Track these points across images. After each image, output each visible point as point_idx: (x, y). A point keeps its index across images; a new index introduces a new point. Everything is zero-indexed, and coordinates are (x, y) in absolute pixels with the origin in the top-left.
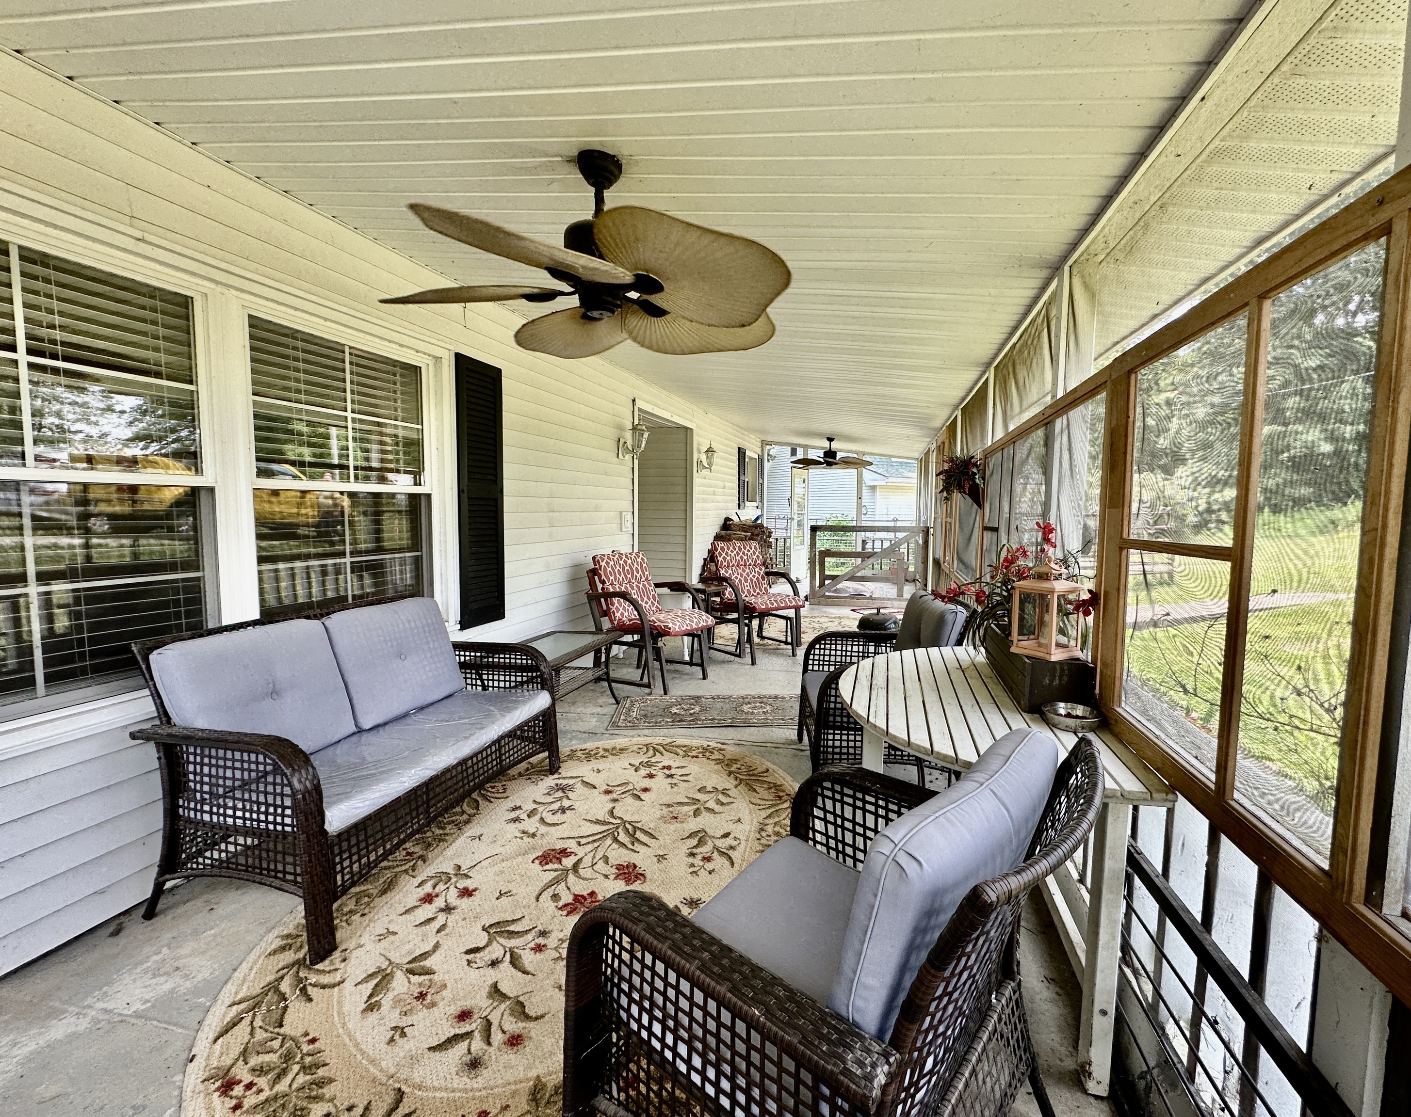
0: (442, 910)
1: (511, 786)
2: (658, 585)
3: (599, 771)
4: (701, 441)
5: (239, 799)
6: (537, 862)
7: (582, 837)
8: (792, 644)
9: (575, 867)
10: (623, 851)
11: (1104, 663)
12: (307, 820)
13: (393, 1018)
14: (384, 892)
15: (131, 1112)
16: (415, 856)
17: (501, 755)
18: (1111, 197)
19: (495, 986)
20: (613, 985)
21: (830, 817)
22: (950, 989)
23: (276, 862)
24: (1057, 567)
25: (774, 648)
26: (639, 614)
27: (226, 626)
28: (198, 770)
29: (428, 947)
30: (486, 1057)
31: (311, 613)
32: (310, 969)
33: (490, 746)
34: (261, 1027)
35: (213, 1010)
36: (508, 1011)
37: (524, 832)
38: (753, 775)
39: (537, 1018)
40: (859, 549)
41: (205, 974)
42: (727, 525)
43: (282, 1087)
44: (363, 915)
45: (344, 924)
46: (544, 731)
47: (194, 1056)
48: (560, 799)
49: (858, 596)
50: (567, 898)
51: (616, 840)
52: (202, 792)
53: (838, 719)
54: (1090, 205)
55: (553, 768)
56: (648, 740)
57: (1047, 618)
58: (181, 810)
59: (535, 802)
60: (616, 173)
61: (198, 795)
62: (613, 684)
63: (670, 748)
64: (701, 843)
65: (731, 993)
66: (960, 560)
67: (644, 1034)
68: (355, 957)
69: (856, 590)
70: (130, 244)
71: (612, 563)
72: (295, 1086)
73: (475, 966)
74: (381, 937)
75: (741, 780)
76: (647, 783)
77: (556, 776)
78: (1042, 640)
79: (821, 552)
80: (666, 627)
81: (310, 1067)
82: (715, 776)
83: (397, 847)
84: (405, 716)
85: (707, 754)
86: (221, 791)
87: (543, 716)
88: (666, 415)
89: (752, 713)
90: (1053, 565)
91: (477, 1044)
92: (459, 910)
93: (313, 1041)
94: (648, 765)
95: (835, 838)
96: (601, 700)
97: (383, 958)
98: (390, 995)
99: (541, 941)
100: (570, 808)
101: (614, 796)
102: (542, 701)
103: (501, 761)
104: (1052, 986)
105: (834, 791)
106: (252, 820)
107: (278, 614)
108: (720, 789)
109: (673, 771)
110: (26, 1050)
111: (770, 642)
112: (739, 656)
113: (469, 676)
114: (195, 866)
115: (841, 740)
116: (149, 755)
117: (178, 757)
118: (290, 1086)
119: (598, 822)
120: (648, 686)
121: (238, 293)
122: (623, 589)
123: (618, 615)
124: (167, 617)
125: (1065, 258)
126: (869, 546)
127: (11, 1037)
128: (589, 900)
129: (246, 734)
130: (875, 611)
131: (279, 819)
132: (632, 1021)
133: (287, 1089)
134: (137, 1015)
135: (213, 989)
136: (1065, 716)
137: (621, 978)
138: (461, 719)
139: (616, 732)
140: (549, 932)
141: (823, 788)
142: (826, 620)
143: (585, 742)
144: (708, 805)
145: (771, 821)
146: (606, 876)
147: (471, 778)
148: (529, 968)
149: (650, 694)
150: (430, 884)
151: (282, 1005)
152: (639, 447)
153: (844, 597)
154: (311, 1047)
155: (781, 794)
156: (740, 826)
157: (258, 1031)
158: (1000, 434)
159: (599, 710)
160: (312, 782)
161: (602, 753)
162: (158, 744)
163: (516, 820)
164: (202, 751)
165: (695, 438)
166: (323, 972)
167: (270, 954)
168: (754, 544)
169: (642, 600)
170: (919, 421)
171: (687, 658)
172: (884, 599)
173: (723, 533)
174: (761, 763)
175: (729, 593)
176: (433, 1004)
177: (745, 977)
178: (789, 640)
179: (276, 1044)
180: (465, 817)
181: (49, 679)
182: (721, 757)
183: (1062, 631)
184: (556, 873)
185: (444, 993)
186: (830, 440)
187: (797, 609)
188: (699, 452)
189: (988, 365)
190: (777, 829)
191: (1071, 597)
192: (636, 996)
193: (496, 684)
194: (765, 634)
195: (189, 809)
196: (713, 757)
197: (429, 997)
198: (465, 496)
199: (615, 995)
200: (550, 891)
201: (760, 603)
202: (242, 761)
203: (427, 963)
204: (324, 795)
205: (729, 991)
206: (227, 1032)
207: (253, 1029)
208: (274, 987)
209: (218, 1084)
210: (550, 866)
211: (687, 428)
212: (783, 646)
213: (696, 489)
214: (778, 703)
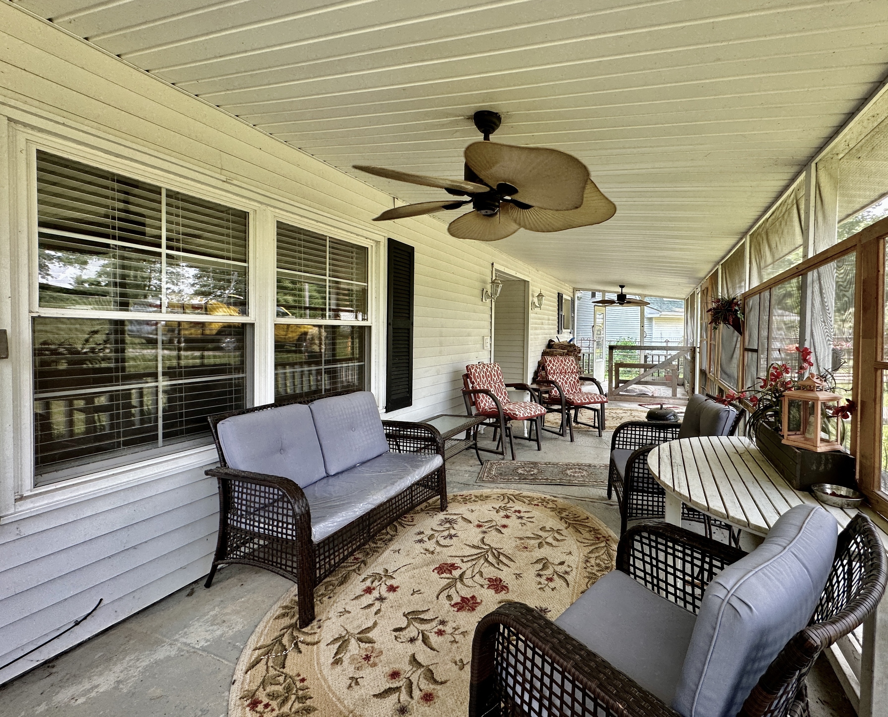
0: (377, 599)
1: (417, 517)
2: (507, 385)
3: (472, 511)
4: (534, 289)
5: (262, 516)
6: (436, 571)
7: (464, 556)
8: (598, 428)
9: (461, 576)
10: (492, 568)
11: (862, 456)
12: (302, 533)
13: (351, 671)
14: (341, 583)
15: (200, 713)
16: (360, 560)
17: (412, 497)
18: (853, 113)
19: (413, 656)
20: (502, 668)
21: (647, 559)
22: (772, 708)
23: (281, 558)
24: (818, 381)
25: (586, 430)
26: (497, 405)
27: (256, 407)
28: (240, 496)
29: (370, 624)
30: (410, 707)
31: (302, 400)
32: (300, 631)
33: (406, 490)
34: (272, 667)
35: (244, 651)
36: (422, 676)
37: (426, 550)
38: (578, 521)
39: (442, 683)
40: (642, 362)
41: (239, 627)
42: (550, 344)
43: (286, 709)
44: (330, 598)
45: (318, 602)
46: (438, 482)
47: (235, 681)
48: (448, 529)
49: (643, 395)
50: (456, 599)
51: (486, 560)
52: (241, 510)
53: (641, 485)
54: (835, 121)
55: (443, 508)
56: (505, 491)
57: (812, 419)
58: (229, 520)
59: (432, 529)
60: (498, 123)
61: (239, 512)
62: (480, 452)
63: (518, 498)
64: (545, 567)
65: (600, 688)
66: (723, 371)
67: (526, 708)
68: (326, 625)
69: (641, 391)
70: (219, 184)
71: (478, 370)
72: (293, 710)
73: (400, 640)
74: (341, 614)
75: (569, 524)
76: (505, 521)
77: (445, 512)
78: (808, 436)
79: (616, 364)
80: (515, 414)
81: (302, 698)
82: (551, 519)
83: (351, 554)
84: (354, 467)
85: (545, 503)
86: (252, 510)
87: (438, 472)
88: (513, 273)
89: (574, 476)
90: (815, 380)
91: (404, 696)
92: (388, 600)
93: (303, 680)
94: (505, 509)
95: (651, 575)
96: (472, 462)
97: (343, 629)
98: (348, 655)
99: (441, 627)
100: (455, 535)
101: (484, 529)
102: (438, 461)
103: (412, 500)
104: (826, 707)
105: (650, 540)
106: (269, 530)
107: (285, 400)
108: (555, 529)
109: (522, 514)
110: (144, 664)
111: (582, 426)
112: (562, 435)
113: (391, 443)
114: (235, 556)
115: (643, 500)
116: (214, 485)
117: (229, 488)
118: (290, 709)
119: (474, 547)
120: (502, 453)
121: (272, 209)
122: (485, 387)
123: (482, 405)
124: (225, 401)
125: (812, 157)
126: (649, 359)
127: (136, 654)
128: (472, 602)
129: (268, 476)
130: (659, 406)
131: (284, 531)
132: (516, 696)
133: (288, 711)
134: (203, 649)
135: (245, 637)
136: (831, 494)
137: (509, 664)
138: (387, 471)
139: (482, 484)
140: (447, 622)
141: (642, 537)
142: (621, 411)
143: (462, 490)
144: (547, 540)
145: (593, 555)
146: (482, 586)
147: (394, 511)
148: (434, 646)
149: (503, 459)
150: (369, 580)
151: (284, 653)
152: (496, 294)
153: (634, 396)
154: (302, 684)
155: (599, 536)
156: (572, 558)
157: (271, 669)
158: (755, 283)
159: (470, 468)
160: (305, 509)
161: (474, 498)
162: (219, 479)
163: (421, 541)
164: (243, 485)
165: (531, 287)
166: (307, 634)
167: (276, 618)
168: (572, 358)
169: (498, 395)
170: (689, 274)
171: (526, 435)
172: (662, 397)
173: (548, 350)
174: (583, 512)
175: (555, 392)
176: (374, 665)
177: (608, 678)
178: (597, 425)
179: (281, 679)
180: (389, 536)
181: (165, 436)
182: (555, 506)
183: (825, 430)
184: (449, 581)
185: (382, 658)
186: (622, 287)
187: (602, 404)
188: (533, 296)
189: (744, 234)
190: (598, 561)
191: (831, 404)
192: (520, 679)
193: (408, 448)
194: (579, 420)
195: (234, 520)
196: (549, 506)
197: (372, 659)
198: (391, 327)
199: (504, 676)
200: (445, 593)
201: (577, 400)
202: (265, 492)
203: (370, 635)
204: (312, 516)
205: (598, 687)
206: (253, 667)
207: (268, 667)
208: (278, 640)
209: (249, 702)
210: (444, 575)
211: (525, 281)
212: (592, 429)
213: (531, 321)
214: (592, 470)
